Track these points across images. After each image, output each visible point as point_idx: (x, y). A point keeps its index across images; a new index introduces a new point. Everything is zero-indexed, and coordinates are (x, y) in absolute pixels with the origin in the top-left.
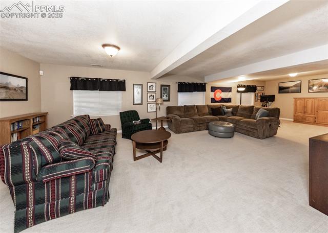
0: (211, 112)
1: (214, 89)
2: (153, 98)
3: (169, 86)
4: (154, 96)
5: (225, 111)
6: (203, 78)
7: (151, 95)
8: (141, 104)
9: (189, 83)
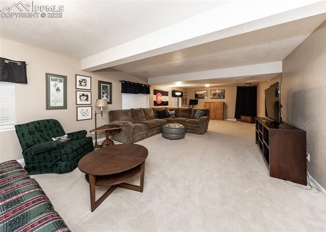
0: (157, 115)
1: (156, 92)
2: (87, 99)
3: (110, 84)
4: (87, 96)
5: (170, 114)
6: (147, 80)
7: (83, 95)
8: (65, 107)
9: (134, 83)
